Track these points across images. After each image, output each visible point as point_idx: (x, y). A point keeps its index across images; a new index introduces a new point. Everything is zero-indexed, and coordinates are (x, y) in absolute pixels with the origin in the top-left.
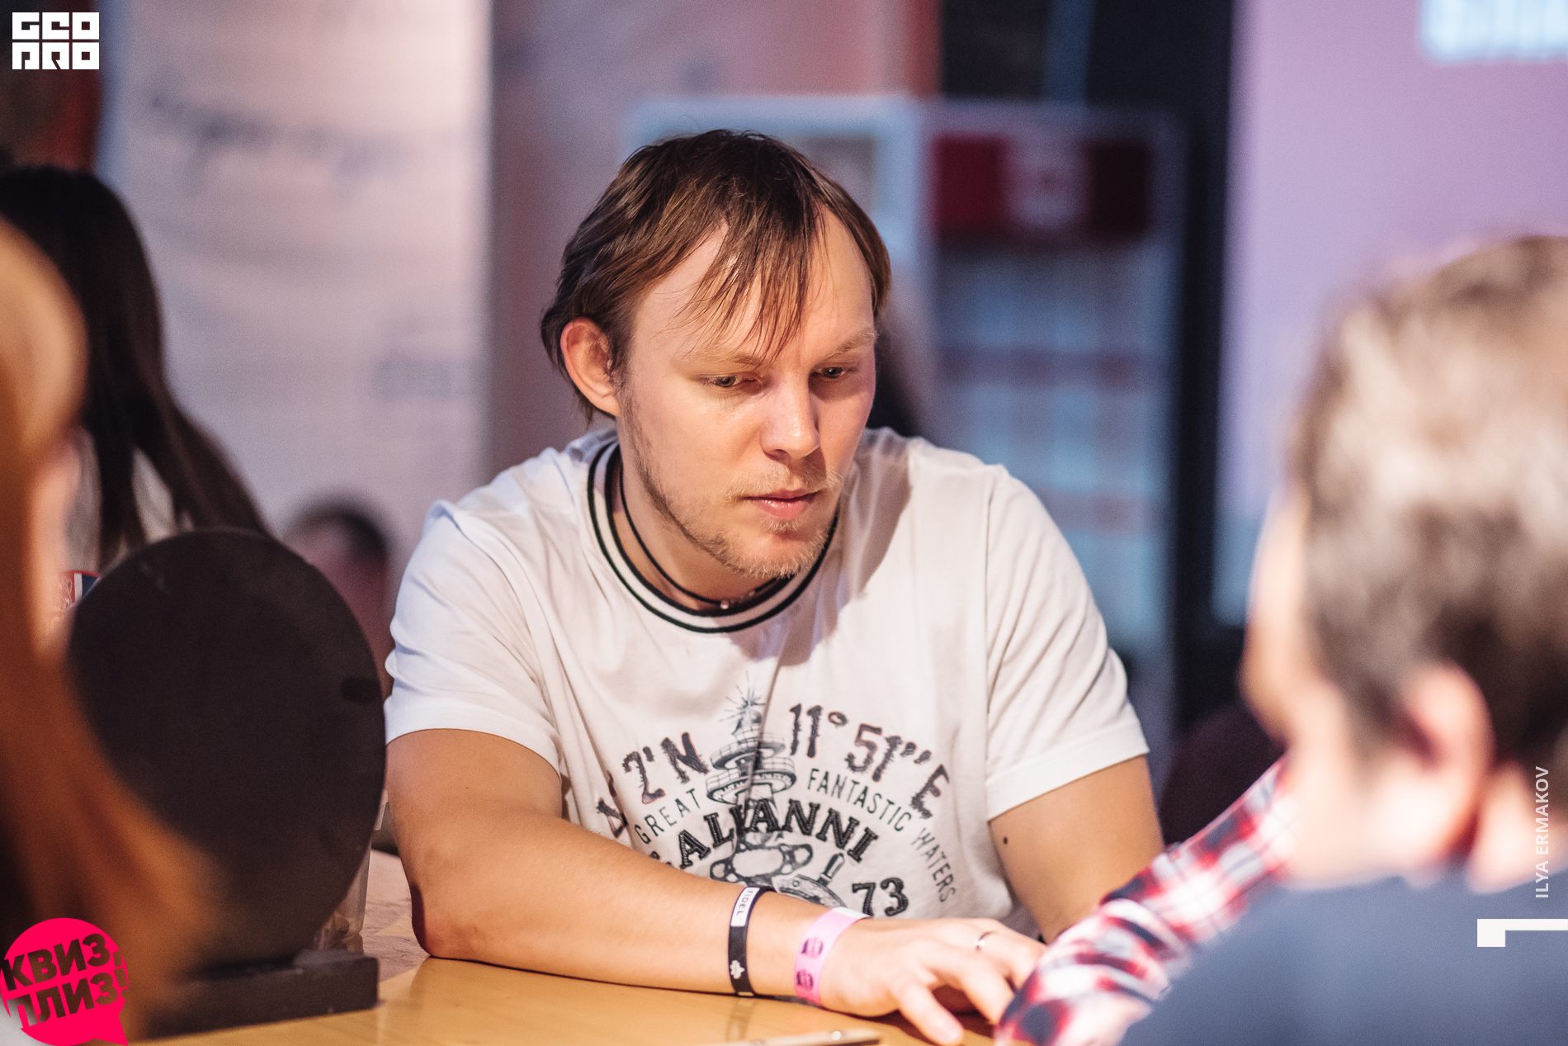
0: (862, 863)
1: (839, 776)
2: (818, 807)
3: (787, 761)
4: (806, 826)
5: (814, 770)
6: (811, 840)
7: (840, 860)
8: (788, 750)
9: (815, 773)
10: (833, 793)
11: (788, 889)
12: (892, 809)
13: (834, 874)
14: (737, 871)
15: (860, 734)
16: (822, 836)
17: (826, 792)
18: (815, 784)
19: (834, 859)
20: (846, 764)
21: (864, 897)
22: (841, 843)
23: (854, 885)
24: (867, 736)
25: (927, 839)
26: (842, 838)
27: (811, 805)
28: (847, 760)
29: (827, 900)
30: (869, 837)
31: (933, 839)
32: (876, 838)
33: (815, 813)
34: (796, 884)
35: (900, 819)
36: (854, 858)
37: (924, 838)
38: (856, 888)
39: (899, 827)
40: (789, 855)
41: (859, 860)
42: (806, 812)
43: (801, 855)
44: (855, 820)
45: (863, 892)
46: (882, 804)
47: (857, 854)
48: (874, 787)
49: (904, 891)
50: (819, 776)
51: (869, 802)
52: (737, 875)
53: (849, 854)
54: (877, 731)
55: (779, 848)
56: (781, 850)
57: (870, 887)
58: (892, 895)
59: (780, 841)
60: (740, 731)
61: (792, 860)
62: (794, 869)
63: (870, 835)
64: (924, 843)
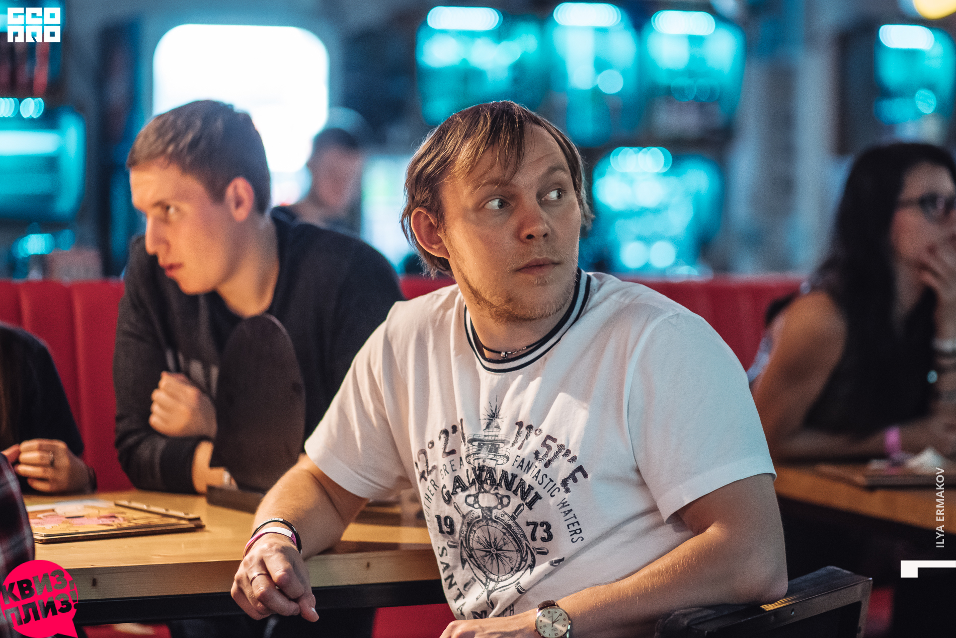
0: (532, 510)
1: (529, 461)
2: (516, 476)
3: (508, 450)
4: (509, 486)
5: (518, 456)
6: (510, 493)
7: (522, 507)
8: (510, 445)
9: (518, 457)
10: (525, 470)
11: (499, 517)
12: (551, 484)
13: (519, 514)
14: (480, 503)
15: (545, 441)
16: (515, 492)
17: (521, 469)
18: (517, 464)
19: (519, 506)
20: (534, 456)
21: (532, 528)
22: (523, 498)
23: (527, 522)
24: (549, 442)
25: (565, 505)
26: (524, 496)
27: (512, 474)
28: (534, 454)
29: (515, 528)
30: (537, 497)
31: (569, 505)
32: (541, 498)
33: (514, 479)
34: (502, 515)
35: (554, 490)
36: (529, 507)
37: (564, 503)
38: (528, 524)
39: (552, 494)
40: (500, 499)
41: (531, 509)
42: (510, 478)
43: (505, 501)
44: (532, 487)
45: (532, 527)
46: (546, 480)
47: (530, 505)
48: (544, 471)
49: (551, 530)
50: (519, 460)
51: (540, 478)
52: (479, 505)
53: (526, 504)
54: (554, 440)
55: (496, 494)
56: (497, 496)
57: (535, 524)
58: (545, 531)
59: (496, 491)
60: (487, 430)
61: (501, 503)
62: (502, 508)
63: (538, 497)
64: (564, 506)
